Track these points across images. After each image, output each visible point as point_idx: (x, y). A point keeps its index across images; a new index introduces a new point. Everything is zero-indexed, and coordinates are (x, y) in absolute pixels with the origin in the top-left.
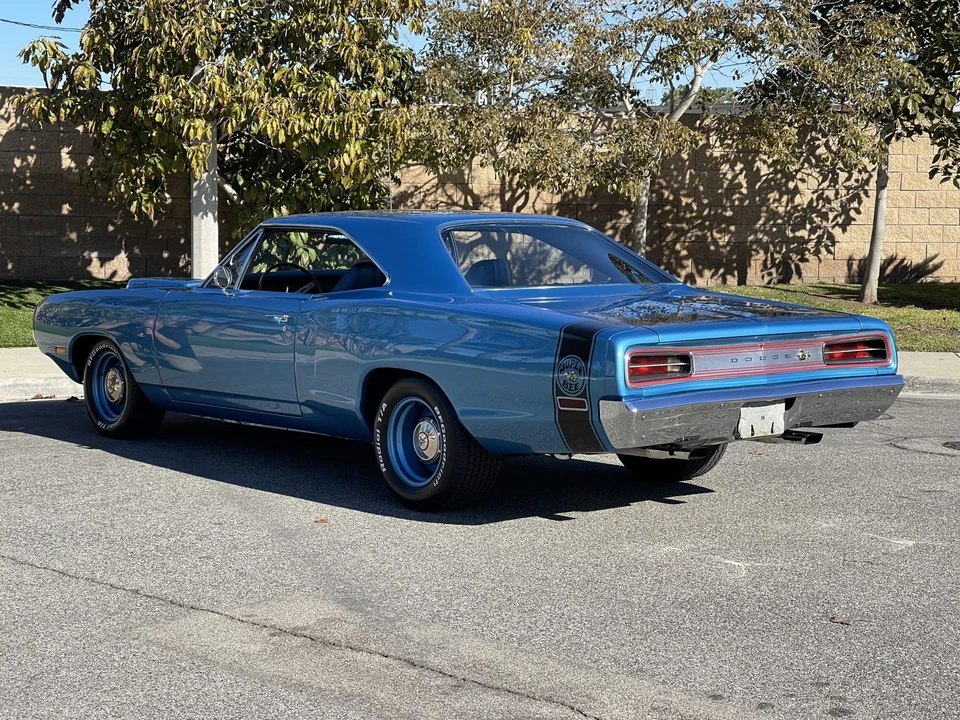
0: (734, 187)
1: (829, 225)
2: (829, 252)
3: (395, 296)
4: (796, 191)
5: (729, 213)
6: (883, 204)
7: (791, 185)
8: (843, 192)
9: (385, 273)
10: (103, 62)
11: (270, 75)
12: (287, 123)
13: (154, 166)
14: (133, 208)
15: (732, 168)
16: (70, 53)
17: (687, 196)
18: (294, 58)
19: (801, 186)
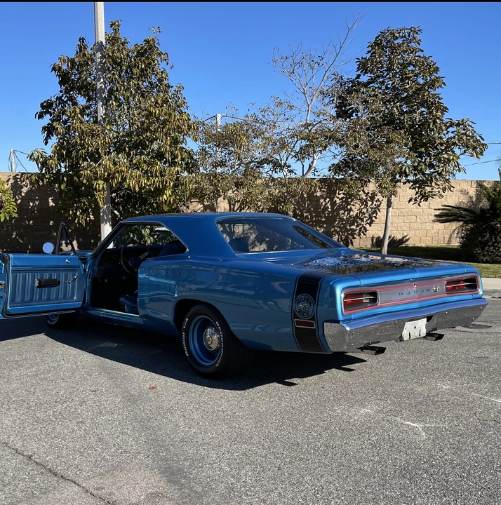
0: (326, 208)
1: (364, 223)
2: (364, 234)
3: (191, 258)
4: (351, 209)
5: (323, 219)
6: (390, 214)
7: (349, 207)
8: (370, 210)
9: (186, 246)
10: (61, 158)
11: (131, 161)
12: (139, 182)
13: (84, 203)
14: (76, 222)
15: (325, 200)
16: (48, 155)
17: (306, 212)
18: (142, 154)
19: (353, 207)
